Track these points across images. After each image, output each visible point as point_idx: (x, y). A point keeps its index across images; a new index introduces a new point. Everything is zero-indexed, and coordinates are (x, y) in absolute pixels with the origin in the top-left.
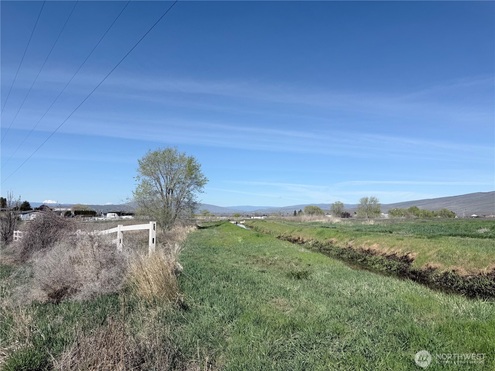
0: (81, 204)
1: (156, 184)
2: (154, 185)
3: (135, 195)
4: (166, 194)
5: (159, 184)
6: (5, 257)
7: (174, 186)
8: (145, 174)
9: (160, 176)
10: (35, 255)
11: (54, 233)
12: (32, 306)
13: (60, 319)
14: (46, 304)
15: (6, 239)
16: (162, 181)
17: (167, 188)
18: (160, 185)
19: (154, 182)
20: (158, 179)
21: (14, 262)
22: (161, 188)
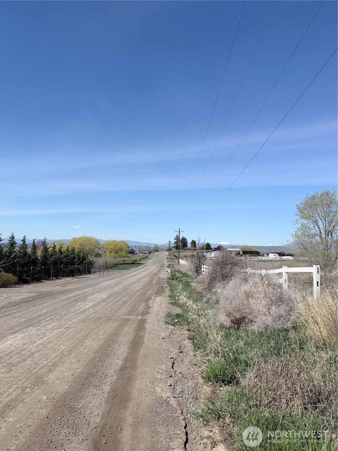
0: (247, 245)
1: (314, 227)
2: (313, 228)
3: (294, 238)
4: (325, 237)
5: (317, 226)
6: (198, 285)
7: (333, 228)
8: (303, 218)
9: (318, 218)
10: (217, 286)
11: (230, 269)
12: (220, 328)
13: (241, 343)
14: (230, 328)
15: (197, 271)
16: (320, 224)
17: (326, 231)
18: (319, 228)
19: (312, 225)
20: (316, 222)
21: (204, 290)
22: (320, 230)
